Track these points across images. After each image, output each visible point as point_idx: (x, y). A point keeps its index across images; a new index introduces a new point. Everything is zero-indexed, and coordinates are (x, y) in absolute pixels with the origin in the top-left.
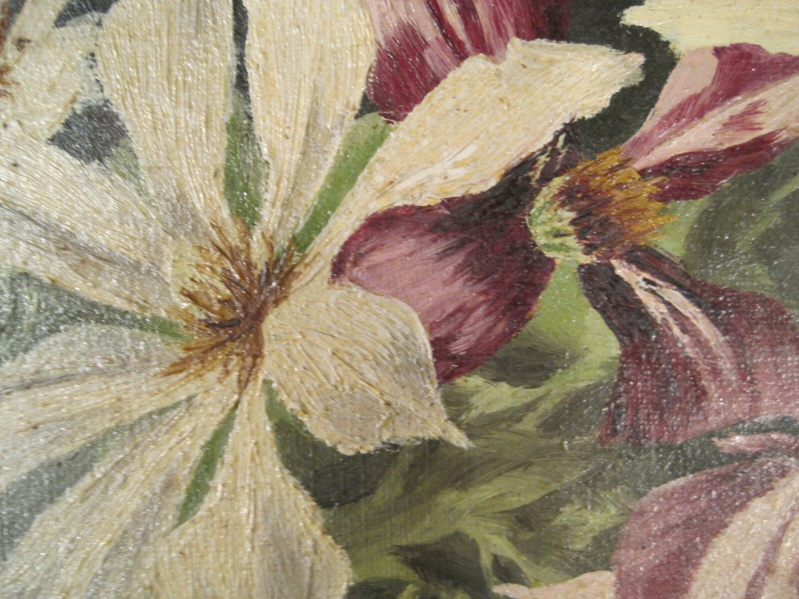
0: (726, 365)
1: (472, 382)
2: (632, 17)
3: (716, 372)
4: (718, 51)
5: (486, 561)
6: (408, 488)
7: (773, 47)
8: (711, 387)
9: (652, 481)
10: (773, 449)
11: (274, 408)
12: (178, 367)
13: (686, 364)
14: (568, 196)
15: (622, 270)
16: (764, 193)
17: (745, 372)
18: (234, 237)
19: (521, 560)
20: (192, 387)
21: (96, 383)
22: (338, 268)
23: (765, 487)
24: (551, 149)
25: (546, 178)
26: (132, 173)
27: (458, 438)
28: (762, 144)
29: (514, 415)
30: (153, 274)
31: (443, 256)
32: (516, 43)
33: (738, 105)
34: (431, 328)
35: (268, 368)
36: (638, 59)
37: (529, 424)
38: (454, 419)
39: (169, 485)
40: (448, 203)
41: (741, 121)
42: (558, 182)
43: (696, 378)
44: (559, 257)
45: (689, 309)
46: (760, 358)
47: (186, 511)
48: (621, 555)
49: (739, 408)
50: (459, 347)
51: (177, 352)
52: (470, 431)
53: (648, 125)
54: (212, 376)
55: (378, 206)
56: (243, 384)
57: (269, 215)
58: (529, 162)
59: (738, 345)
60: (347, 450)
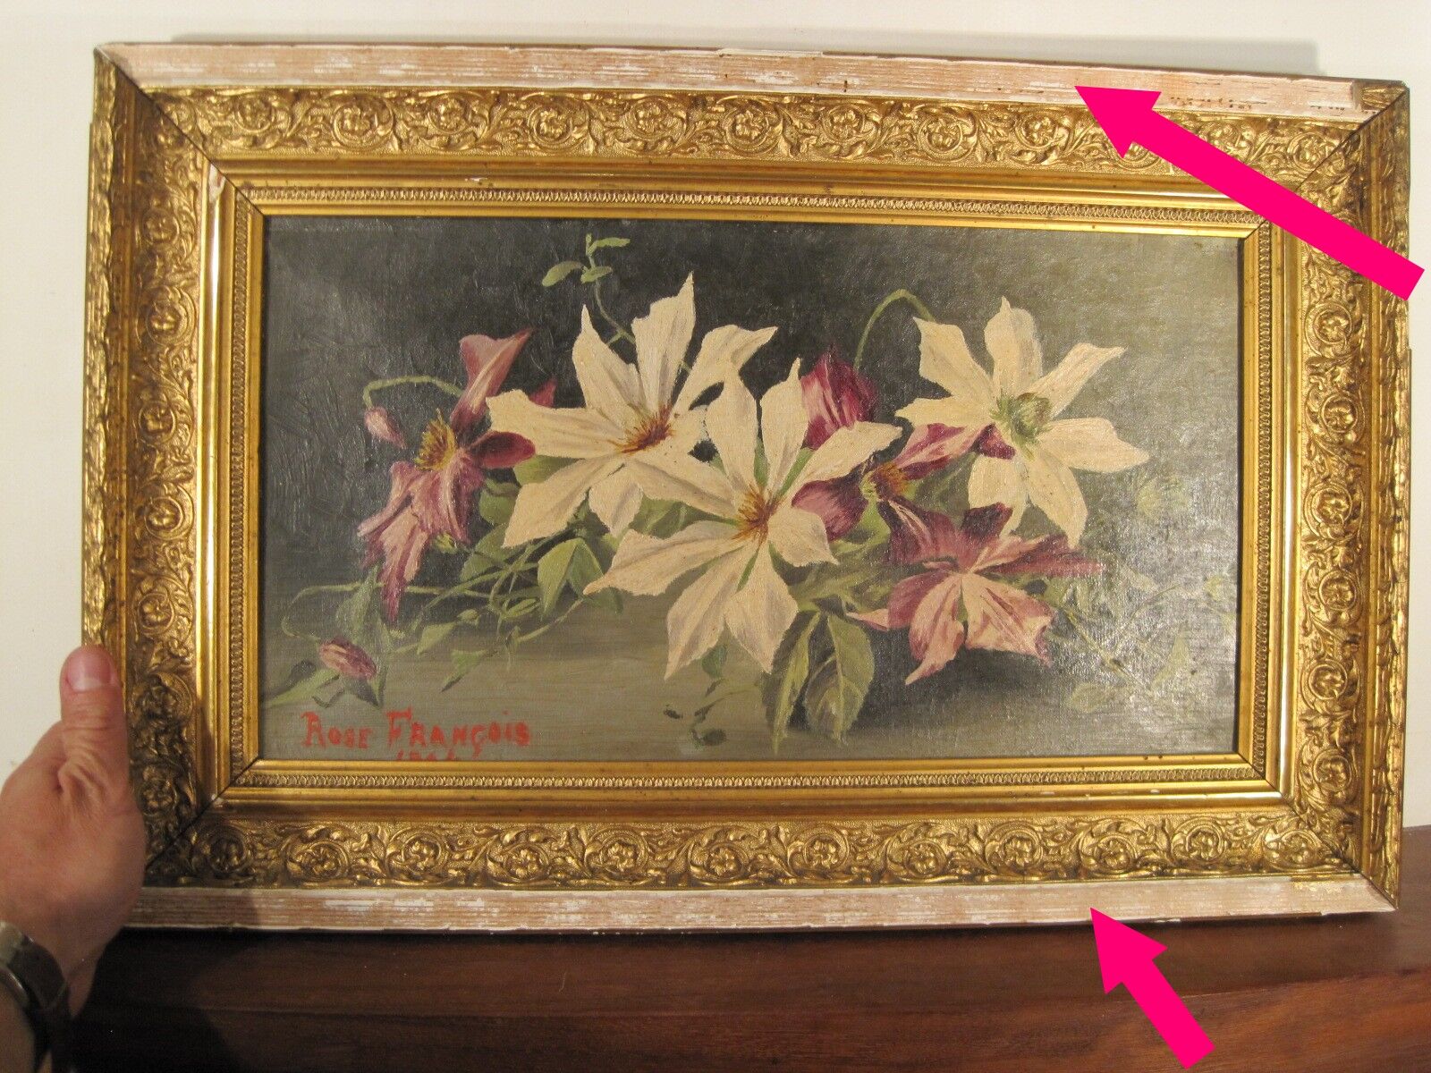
0: (928, 538)
1: (840, 542)
2: (900, 413)
3: (924, 540)
4: (929, 426)
5: (844, 605)
6: (817, 580)
7: (949, 424)
8: (923, 546)
9: (901, 578)
10: (944, 567)
11: (772, 551)
12: (738, 536)
13: (914, 536)
14: (873, 478)
15: (892, 504)
16: (943, 476)
17: (935, 540)
18: (757, 490)
19: (856, 605)
20: (742, 543)
21: (707, 542)
22: (794, 502)
23: (940, 580)
24: (868, 461)
25: (866, 472)
26: (721, 466)
27: (835, 562)
28: (943, 460)
29: (853, 554)
30: (727, 502)
31: (833, 497)
32: (857, 423)
33: (934, 446)
34: (827, 523)
35: (771, 536)
36: (900, 429)
37: (859, 556)
38: (834, 554)
39: (734, 577)
40: (833, 480)
41: (936, 452)
42: (870, 473)
43: (916, 542)
44: (870, 499)
45: (915, 518)
46: (940, 535)
47: (739, 589)
48: (891, 603)
49: (932, 553)
50: (835, 530)
51: (736, 532)
52: (839, 559)
53: (903, 452)
54: (749, 540)
55: (808, 480)
56: (760, 543)
57: (770, 484)
58: (859, 466)
59: (932, 530)
60: (796, 565)
